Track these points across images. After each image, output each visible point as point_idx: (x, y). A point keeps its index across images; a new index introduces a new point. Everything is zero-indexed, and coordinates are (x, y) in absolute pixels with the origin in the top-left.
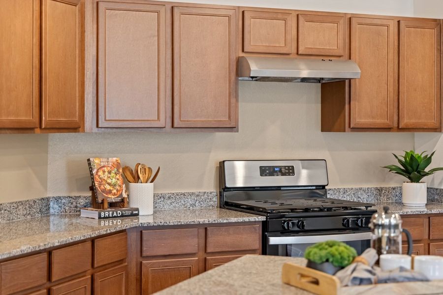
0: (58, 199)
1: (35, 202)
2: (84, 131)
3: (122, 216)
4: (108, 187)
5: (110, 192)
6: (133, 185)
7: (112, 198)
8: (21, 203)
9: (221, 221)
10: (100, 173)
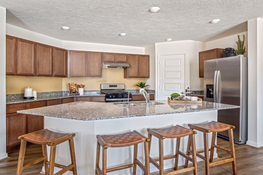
0: (64, 92)
1: (58, 92)
2: (67, 77)
3: (75, 95)
4: (73, 89)
5: (73, 90)
6: (79, 89)
7: (74, 91)
8: (54, 92)
9: (101, 95)
10: (71, 86)
